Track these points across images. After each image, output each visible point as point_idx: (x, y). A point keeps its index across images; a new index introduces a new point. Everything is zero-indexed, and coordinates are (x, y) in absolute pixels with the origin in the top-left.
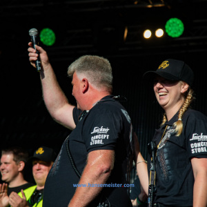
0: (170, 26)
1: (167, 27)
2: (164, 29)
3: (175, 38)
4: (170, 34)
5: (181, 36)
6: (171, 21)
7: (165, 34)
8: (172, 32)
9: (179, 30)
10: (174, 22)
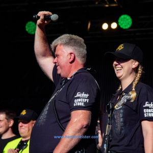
0: (122, 20)
1: (119, 21)
2: (117, 23)
3: (126, 29)
4: (121, 26)
5: (130, 28)
6: (123, 17)
7: (118, 26)
8: (123, 25)
9: (129, 24)
10: (125, 18)
